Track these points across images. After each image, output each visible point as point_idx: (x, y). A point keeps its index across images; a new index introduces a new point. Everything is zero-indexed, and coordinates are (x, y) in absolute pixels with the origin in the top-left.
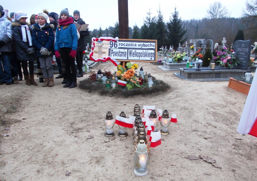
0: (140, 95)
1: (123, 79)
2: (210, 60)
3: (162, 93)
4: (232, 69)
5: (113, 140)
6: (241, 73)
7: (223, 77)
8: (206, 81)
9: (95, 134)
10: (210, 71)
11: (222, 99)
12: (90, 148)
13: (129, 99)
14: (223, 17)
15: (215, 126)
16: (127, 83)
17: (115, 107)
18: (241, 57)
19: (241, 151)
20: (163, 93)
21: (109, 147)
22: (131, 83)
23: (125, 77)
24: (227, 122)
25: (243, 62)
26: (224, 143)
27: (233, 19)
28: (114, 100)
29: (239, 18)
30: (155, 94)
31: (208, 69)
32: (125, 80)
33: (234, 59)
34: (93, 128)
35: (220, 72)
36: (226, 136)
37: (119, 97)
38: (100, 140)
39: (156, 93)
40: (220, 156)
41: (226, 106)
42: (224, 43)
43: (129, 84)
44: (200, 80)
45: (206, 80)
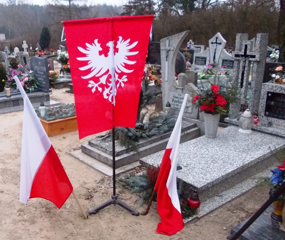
2: (5, 82)
4: (32, 92)
6: (42, 96)
10: (5, 98)
11: (15, 146)
14: (24, 4)
15: (2, 191)
18: (39, 77)
19: (25, 216)
24: (17, 179)
25: (43, 82)
26: (9, 212)
27: (37, 7)
29: (44, 6)
31: (3, 95)
33: (32, 80)
35: (17, 99)
36: (13, 200)
40: (3, 230)
41: (18, 156)
42: (26, 48)
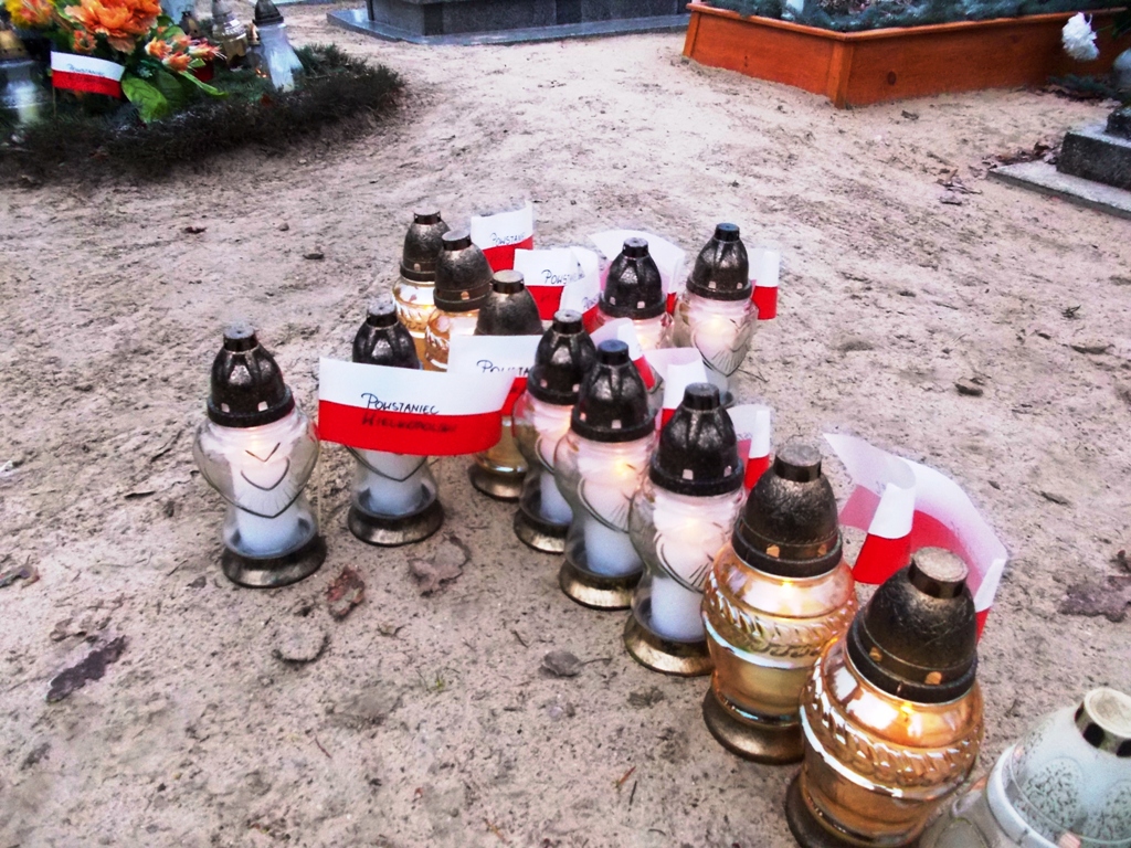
0: (247, 152)
1: (86, 44)
3: (373, 124)
5: (353, 606)
7: (593, 18)
8: (525, 42)
9: (109, 595)
12: (162, 817)
13: (179, 184)
16: (124, 77)
17: (125, 259)
20: (377, 119)
21: (377, 721)
22: (150, 69)
23: (101, 30)
28: (63, 206)
30: (338, 133)
32: (103, 50)
34: (56, 523)
37: (97, 183)
38: (216, 666)
39: (346, 123)
43: (140, 83)
44: (496, 38)
45: (521, 36)
